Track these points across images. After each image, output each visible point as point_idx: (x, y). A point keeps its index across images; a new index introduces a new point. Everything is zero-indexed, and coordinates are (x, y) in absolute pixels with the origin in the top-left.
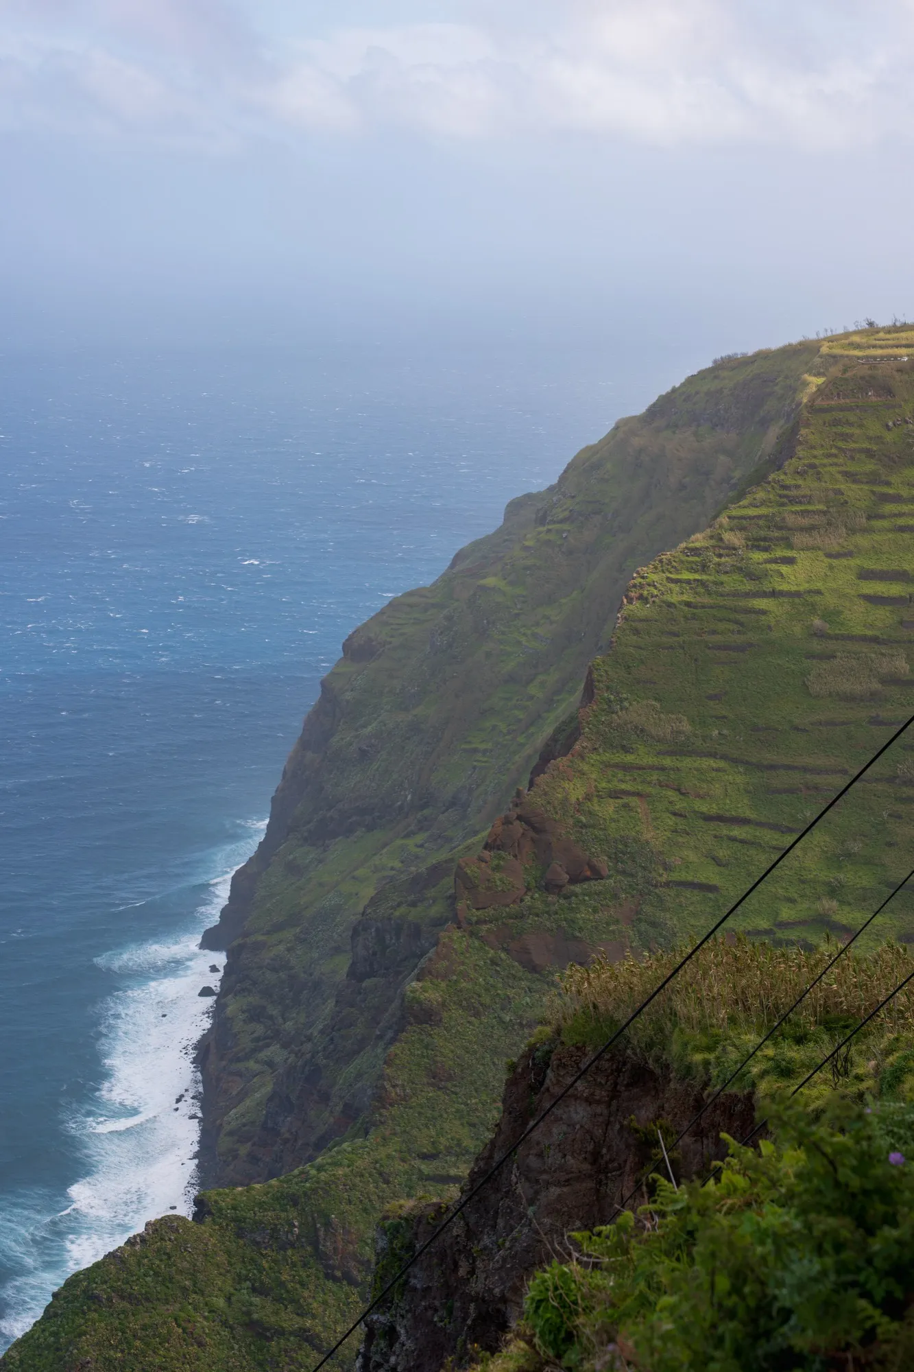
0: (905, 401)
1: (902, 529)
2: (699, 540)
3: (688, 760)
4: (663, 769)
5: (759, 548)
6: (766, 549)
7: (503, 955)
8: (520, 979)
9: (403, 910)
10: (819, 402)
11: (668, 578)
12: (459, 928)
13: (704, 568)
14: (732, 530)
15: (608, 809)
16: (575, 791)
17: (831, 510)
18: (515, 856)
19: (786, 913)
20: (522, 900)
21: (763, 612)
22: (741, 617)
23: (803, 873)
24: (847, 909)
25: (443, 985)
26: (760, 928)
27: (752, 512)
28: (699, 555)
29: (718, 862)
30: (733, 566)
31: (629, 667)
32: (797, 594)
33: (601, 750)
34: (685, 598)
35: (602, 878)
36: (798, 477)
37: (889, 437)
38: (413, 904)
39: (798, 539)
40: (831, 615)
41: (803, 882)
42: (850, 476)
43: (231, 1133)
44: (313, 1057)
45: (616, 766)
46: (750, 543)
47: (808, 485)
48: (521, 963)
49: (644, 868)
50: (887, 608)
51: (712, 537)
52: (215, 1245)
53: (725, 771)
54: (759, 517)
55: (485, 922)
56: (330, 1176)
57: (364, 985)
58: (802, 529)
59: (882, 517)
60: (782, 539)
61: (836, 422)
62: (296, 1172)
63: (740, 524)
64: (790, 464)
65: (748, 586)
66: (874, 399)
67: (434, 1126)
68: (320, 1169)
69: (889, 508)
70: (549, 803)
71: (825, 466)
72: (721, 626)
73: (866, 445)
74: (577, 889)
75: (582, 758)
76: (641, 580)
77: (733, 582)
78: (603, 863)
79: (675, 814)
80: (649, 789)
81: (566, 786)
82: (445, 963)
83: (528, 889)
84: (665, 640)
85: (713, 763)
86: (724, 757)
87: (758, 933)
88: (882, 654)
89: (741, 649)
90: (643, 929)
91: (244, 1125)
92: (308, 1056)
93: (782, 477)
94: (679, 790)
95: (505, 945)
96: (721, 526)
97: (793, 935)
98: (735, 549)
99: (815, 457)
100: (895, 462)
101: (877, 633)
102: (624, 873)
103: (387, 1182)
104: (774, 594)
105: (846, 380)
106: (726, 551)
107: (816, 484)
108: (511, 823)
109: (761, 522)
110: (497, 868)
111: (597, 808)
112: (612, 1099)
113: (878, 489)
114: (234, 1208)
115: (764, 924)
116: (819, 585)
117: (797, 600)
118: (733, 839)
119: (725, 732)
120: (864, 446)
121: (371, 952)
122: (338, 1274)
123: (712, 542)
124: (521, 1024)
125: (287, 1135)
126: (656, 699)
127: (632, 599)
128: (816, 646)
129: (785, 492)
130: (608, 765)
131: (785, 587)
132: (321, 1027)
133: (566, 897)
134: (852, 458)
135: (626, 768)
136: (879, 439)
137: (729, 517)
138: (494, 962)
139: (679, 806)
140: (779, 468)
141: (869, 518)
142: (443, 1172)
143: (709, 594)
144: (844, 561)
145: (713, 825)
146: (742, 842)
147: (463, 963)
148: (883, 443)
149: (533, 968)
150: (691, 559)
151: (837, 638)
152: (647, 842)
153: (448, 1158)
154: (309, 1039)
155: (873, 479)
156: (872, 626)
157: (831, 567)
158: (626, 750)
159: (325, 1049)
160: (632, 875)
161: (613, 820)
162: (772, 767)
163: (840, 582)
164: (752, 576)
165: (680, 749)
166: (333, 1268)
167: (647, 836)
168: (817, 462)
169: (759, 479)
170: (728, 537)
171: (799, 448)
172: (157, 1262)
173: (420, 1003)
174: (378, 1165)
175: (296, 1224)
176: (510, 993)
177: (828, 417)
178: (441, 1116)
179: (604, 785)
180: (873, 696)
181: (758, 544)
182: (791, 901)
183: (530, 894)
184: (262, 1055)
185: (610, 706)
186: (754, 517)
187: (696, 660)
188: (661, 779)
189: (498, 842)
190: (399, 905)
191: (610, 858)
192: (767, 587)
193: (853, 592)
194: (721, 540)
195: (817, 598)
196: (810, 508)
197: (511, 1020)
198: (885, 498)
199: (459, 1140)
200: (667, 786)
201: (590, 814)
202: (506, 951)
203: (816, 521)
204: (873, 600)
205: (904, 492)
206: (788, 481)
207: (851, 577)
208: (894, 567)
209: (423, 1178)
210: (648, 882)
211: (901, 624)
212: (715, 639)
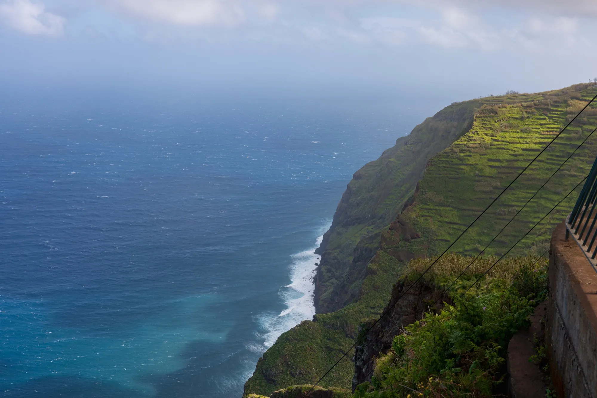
0: (500, 115)
1: (499, 148)
2: (447, 150)
3: (443, 207)
4: (436, 210)
6: (464, 153)
7: (393, 257)
8: (398, 263)
9: (367, 245)
10: (478, 115)
11: (439, 160)
12: (382, 250)
13: (448, 157)
14: (455, 147)
15: (422, 220)
16: (413, 215)
17: (481, 143)
18: (397, 232)
19: (467, 248)
20: (398, 243)
21: (463, 169)
22: (458, 171)
23: (472, 237)
24: (482, 246)
25: (377, 264)
26: (460, 251)
27: (461, 143)
28: (447, 154)
29: (449, 234)
30: (455, 157)
31: (428, 183)
33: (420, 205)
34: (443, 165)
35: (420, 238)
36: (473, 134)
37: (496, 125)
38: (370, 244)
39: (473, 150)
40: (481, 170)
41: (472, 240)
42: (486, 134)
43: (322, 300)
44: (343, 282)
45: (424, 209)
46: (460, 151)
47: (475, 136)
48: (398, 259)
49: (431, 236)
50: (495, 169)
51: (450, 149)
52: (318, 328)
53: (452, 211)
54: (463, 144)
55: (389, 249)
56: (348, 312)
57: (357, 264)
58: (473, 148)
59: (494, 145)
60: (468, 150)
61: (483, 120)
62: (339, 310)
63: (458, 146)
64: (471, 131)
65: (460, 162)
66: (492, 115)
67: (374, 300)
68: (345, 310)
69: (496, 143)
70: (406, 218)
71: (480, 132)
72: (453, 172)
73: (490, 126)
74: (413, 240)
75: (415, 206)
76: (431, 160)
77: (455, 161)
78: (420, 234)
79: (439, 221)
80: (432, 215)
81: (411, 214)
82: (378, 259)
83: (400, 240)
84: (438, 176)
85: (449, 208)
86: (452, 207)
88: (494, 181)
89: (457, 178)
90: (430, 251)
91: (326, 298)
92: (342, 282)
93: (469, 134)
94: (440, 215)
95: (394, 255)
96: (453, 147)
97: (468, 253)
98: (456, 152)
99: (477, 129)
100: (497, 131)
101: (492, 175)
102: (426, 237)
103: (362, 314)
104: (466, 165)
105: (485, 110)
106: (454, 153)
107: (477, 136)
108: (396, 223)
109: (463, 146)
110: (392, 235)
111: (419, 219)
112: (420, 294)
113: (493, 138)
114: (323, 319)
115: (461, 250)
116: (478, 162)
117: (472, 166)
118: (454, 228)
119: (453, 200)
120: (490, 127)
121: (359, 255)
122: (349, 336)
123: (451, 150)
124: (397, 275)
125: (337, 301)
126: (435, 191)
127: (429, 165)
128: (477, 178)
129: (469, 138)
130: (422, 209)
131: (469, 163)
132: (345, 274)
133: (410, 243)
134: (487, 130)
135: (426, 209)
137: (455, 144)
138: (391, 259)
139: (440, 219)
140: (468, 132)
141: (491, 145)
142: (377, 312)
143: (449, 164)
144: (484, 156)
145: (449, 225)
146: (456, 229)
147: (383, 259)
148: (494, 126)
149: (401, 261)
150: (444, 155)
151: (482, 176)
152: (432, 229)
153: (378, 308)
154: (342, 277)
155: (492, 135)
156: (491, 174)
157: (481, 158)
158: (427, 205)
159: (346, 280)
160: (427, 237)
161: (423, 223)
162: (464, 210)
163: (483, 162)
164: (460, 159)
165: (441, 205)
166: (348, 334)
167: (432, 227)
168: (478, 130)
169: (463, 134)
170: (454, 149)
171: (473, 127)
172: (304, 331)
173: (371, 269)
174: (360, 310)
175: (339, 323)
176: (395, 267)
177: (480, 119)
178: (376, 298)
179: (421, 213)
180: (491, 192)
181: (462, 151)
182: (468, 244)
183: (401, 241)
184: (330, 281)
185: (423, 193)
186: (461, 144)
187: (445, 181)
188: (436, 212)
189: (393, 228)
190: (366, 244)
191: (422, 232)
192: (464, 163)
193: (486, 165)
194: (453, 150)
195: (477, 166)
196: (476, 142)
197: (395, 274)
198: (495, 140)
199: (381, 304)
200: (437, 214)
201: (417, 221)
202: (394, 256)
203: (478, 145)
204: (491, 167)
205: (500, 139)
206: (470, 135)
207: (486, 160)
208: (497, 158)
209: (371, 313)
210: (431, 239)
211: (499, 173)
212: (451, 176)
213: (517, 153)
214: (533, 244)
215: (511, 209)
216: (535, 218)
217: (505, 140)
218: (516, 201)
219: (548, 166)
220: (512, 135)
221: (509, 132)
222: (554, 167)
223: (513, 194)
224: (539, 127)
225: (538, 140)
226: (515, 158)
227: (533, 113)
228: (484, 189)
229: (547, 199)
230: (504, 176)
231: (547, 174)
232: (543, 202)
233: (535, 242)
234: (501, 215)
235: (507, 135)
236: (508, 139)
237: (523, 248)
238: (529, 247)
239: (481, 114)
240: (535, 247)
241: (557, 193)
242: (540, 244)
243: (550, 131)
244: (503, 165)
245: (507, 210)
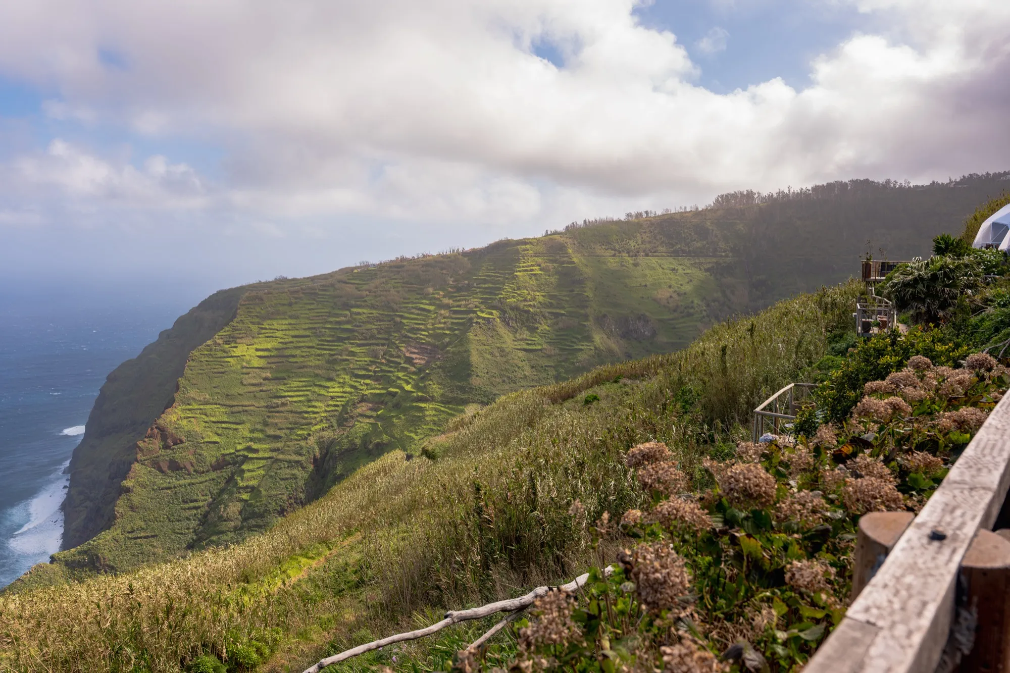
0: (267, 302)
1: (267, 337)
2: (209, 342)
3: (209, 406)
4: (201, 409)
5: (226, 344)
6: (229, 344)
8: (158, 476)
10: (243, 303)
11: (200, 354)
12: (138, 463)
13: (211, 350)
14: (219, 339)
15: (184, 423)
16: (174, 418)
17: (247, 332)
18: (155, 439)
19: (239, 447)
20: (158, 452)
21: (229, 362)
22: (223, 364)
24: (256, 444)
25: (134, 480)
27: (225, 333)
28: (209, 347)
29: (218, 435)
30: (220, 349)
31: (189, 380)
32: (239, 356)
33: (181, 406)
34: (206, 359)
35: (183, 443)
36: (238, 323)
37: (262, 312)
38: (129, 455)
39: (238, 341)
40: (248, 362)
41: (243, 438)
42: (253, 323)
45: (186, 409)
46: (224, 342)
47: (240, 326)
48: (159, 471)
49: (196, 439)
50: (264, 359)
51: (213, 341)
53: (219, 408)
55: (146, 460)
56: (98, 542)
58: (239, 338)
59: (262, 334)
60: (234, 341)
61: (248, 308)
62: (86, 543)
63: (221, 337)
64: (235, 320)
65: (225, 355)
66: (258, 302)
68: (94, 541)
69: (264, 331)
70: (165, 423)
72: (217, 367)
74: (175, 447)
75: (176, 408)
76: (192, 355)
77: (220, 354)
78: (184, 439)
79: (206, 422)
80: (197, 415)
81: (171, 417)
82: (134, 474)
83: (160, 448)
84: (200, 372)
85: (216, 406)
86: (219, 404)
87: (231, 454)
88: (263, 372)
89: (223, 373)
90: (196, 457)
93: (233, 323)
94: (206, 415)
95: (153, 466)
96: (216, 338)
97: (241, 453)
98: (220, 344)
101: (262, 366)
102: (190, 441)
103: (117, 542)
104: (232, 357)
105: (250, 297)
106: (218, 345)
107: (243, 325)
108: (153, 430)
109: (228, 336)
110: (149, 444)
111: (181, 422)
113: (260, 326)
115: (232, 451)
116: (245, 353)
117: (239, 358)
118: (223, 428)
119: (219, 397)
120: (256, 314)
126: (198, 389)
127: (190, 360)
128: (244, 370)
129: (234, 327)
130: (184, 409)
131: (235, 354)
133: (173, 450)
135: (189, 410)
136: (260, 312)
137: (218, 335)
138: (150, 472)
139: (206, 419)
140: (232, 321)
141: (258, 334)
142: (136, 536)
143: (213, 358)
144: (252, 346)
145: (216, 425)
146: (226, 428)
147: (140, 473)
149: (162, 471)
150: (207, 348)
151: (250, 368)
152: (197, 431)
153: (137, 532)
155: (259, 324)
156: (260, 364)
157: (248, 348)
158: (190, 404)
160: (193, 441)
161: (186, 426)
162: (233, 406)
163: (251, 352)
164: (225, 352)
165: (206, 403)
167: (196, 429)
168: (243, 319)
169: (227, 324)
170: (218, 341)
171: (237, 315)
173: (126, 486)
175: (87, 559)
176: (156, 480)
177: (245, 307)
178: (134, 520)
179: (183, 415)
180: (260, 384)
181: (227, 343)
182: (240, 444)
183: (161, 450)
185: (184, 392)
186: (225, 335)
188: (201, 412)
189: (149, 436)
191: (186, 437)
192: (230, 355)
193: (254, 355)
194: (216, 342)
195: (244, 357)
196: (241, 332)
198: (262, 328)
199: (140, 526)
200: (202, 414)
201: (179, 424)
202: (154, 468)
203: (243, 335)
204: (260, 357)
205: (267, 327)
206: (235, 325)
207: (254, 351)
208: (265, 347)
209: (129, 538)
210: (197, 442)
211: (269, 363)
212: (215, 370)
213: (286, 340)
214: (309, 435)
215: (283, 400)
216: (310, 407)
217: (273, 327)
218: (288, 391)
219: (319, 352)
220: (280, 322)
221: (276, 319)
222: (325, 352)
223: (285, 384)
224: (307, 312)
225: (307, 326)
226: (285, 346)
227: (300, 298)
228: (254, 382)
229: (320, 386)
230: (274, 366)
231: (319, 360)
232: (316, 389)
233: (311, 433)
234: (274, 408)
235: (275, 322)
236: (276, 327)
237: (299, 440)
238: (306, 439)
239: (245, 301)
240: (311, 438)
241: (330, 379)
242: (318, 434)
243: (319, 316)
244: (272, 354)
245: (279, 401)
